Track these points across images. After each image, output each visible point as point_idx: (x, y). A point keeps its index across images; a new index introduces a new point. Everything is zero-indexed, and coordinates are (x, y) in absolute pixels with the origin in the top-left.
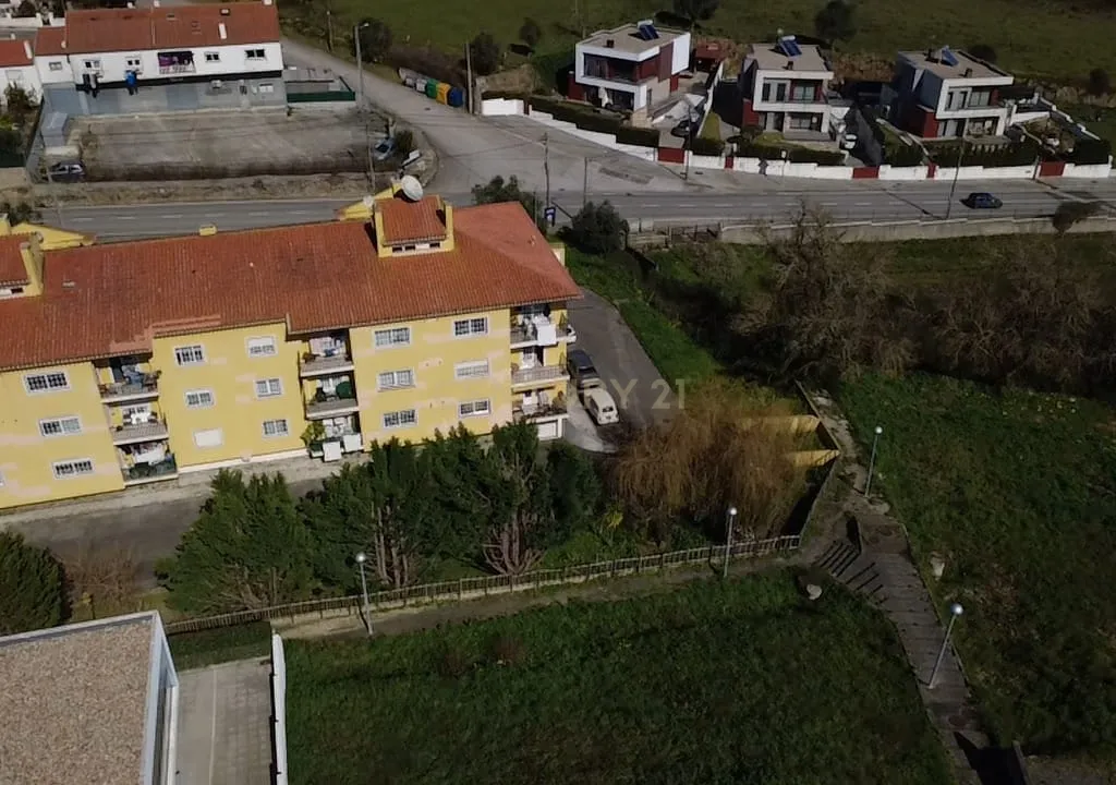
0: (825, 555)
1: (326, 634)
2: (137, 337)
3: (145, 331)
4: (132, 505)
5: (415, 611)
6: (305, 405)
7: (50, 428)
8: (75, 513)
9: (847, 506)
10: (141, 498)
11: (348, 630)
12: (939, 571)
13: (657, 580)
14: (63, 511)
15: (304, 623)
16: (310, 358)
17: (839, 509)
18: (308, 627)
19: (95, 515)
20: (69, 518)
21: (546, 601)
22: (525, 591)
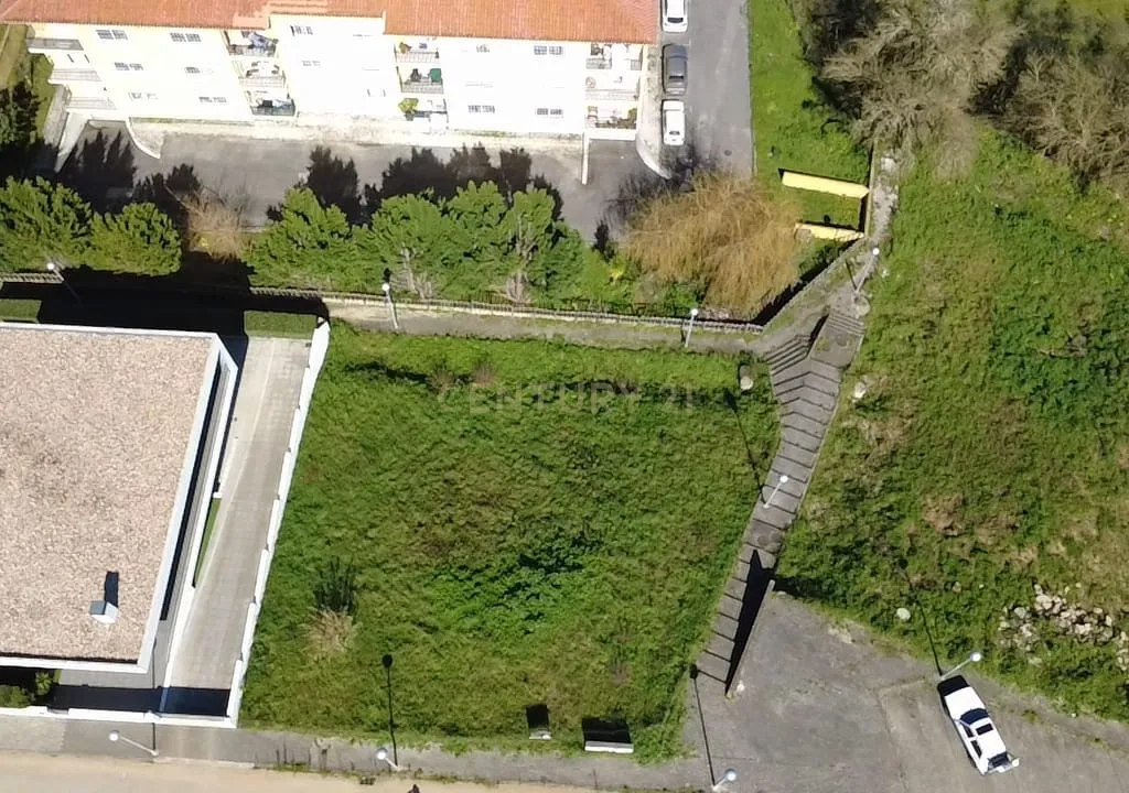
0: (779, 348)
1: (365, 319)
2: (256, 13)
3: (264, 7)
4: (259, 137)
5: (435, 315)
6: (401, 83)
7: (191, 70)
8: (216, 134)
9: (832, 300)
10: (268, 129)
11: (381, 320)
12: (859, 395)
13: (632, 334)
14: (206, 130)
15: (352, 305)
16: (405, 48)
17: (823, 299)
18: (354, 310)
19: (230, 140)
20: (211, 138)
21: (536, 332)
22: (524, 318)
